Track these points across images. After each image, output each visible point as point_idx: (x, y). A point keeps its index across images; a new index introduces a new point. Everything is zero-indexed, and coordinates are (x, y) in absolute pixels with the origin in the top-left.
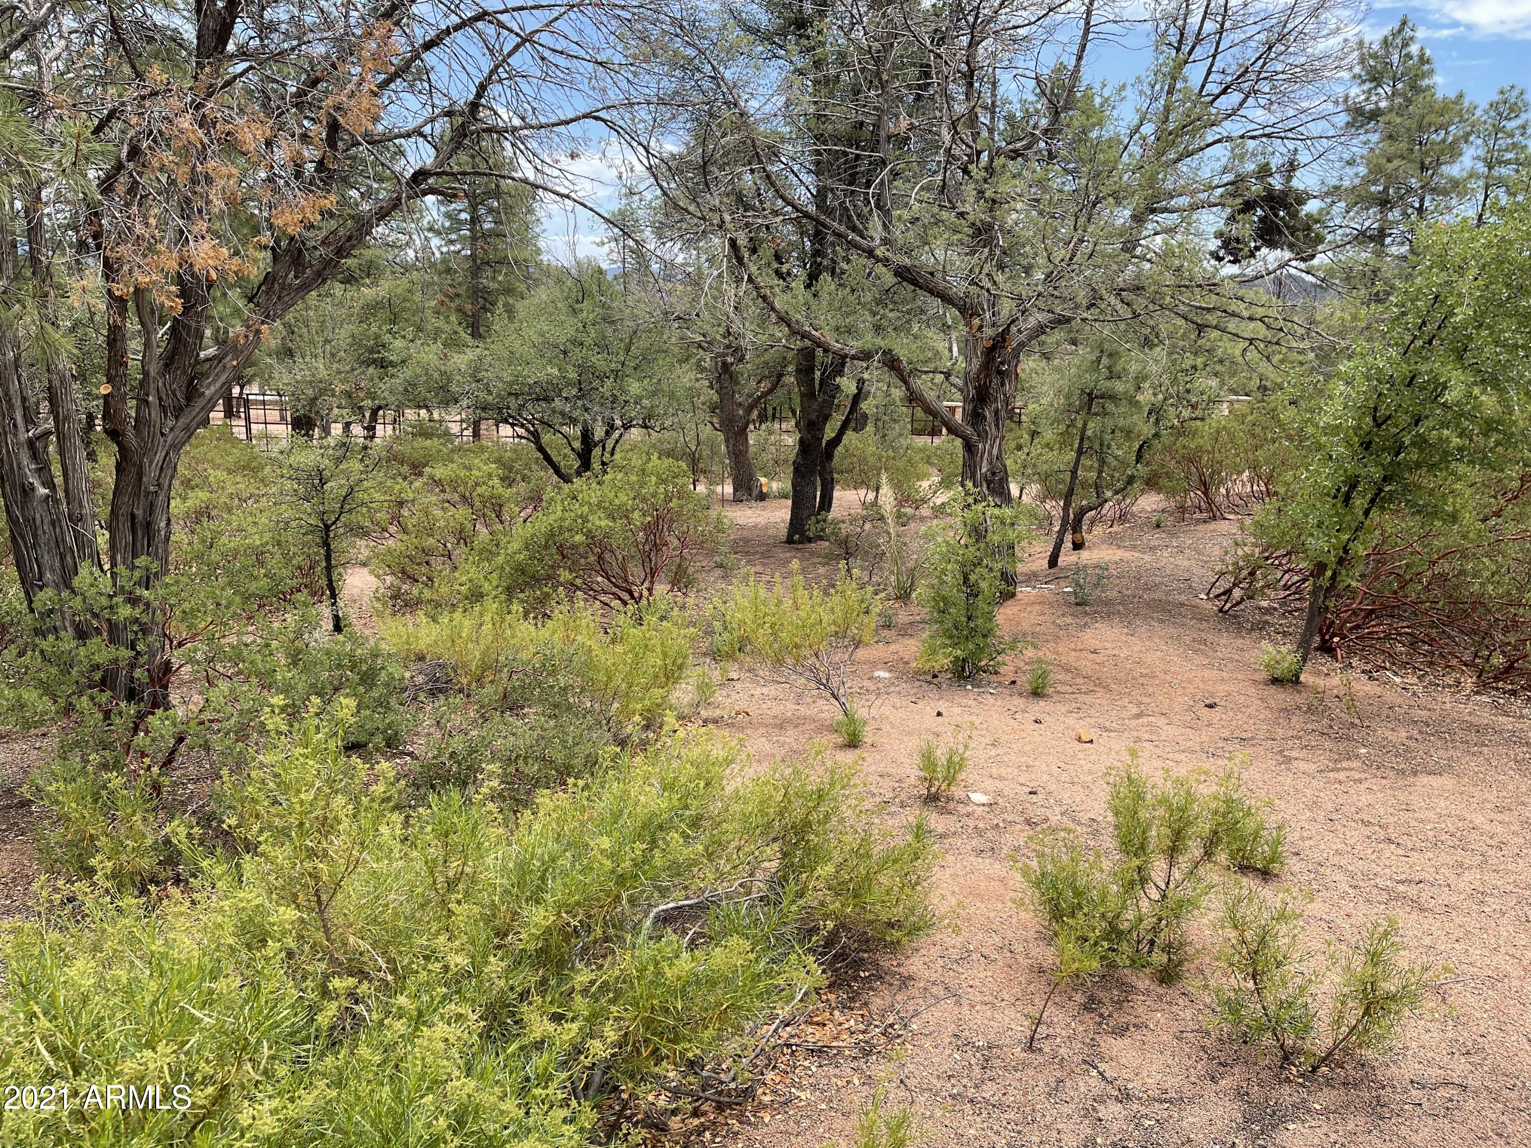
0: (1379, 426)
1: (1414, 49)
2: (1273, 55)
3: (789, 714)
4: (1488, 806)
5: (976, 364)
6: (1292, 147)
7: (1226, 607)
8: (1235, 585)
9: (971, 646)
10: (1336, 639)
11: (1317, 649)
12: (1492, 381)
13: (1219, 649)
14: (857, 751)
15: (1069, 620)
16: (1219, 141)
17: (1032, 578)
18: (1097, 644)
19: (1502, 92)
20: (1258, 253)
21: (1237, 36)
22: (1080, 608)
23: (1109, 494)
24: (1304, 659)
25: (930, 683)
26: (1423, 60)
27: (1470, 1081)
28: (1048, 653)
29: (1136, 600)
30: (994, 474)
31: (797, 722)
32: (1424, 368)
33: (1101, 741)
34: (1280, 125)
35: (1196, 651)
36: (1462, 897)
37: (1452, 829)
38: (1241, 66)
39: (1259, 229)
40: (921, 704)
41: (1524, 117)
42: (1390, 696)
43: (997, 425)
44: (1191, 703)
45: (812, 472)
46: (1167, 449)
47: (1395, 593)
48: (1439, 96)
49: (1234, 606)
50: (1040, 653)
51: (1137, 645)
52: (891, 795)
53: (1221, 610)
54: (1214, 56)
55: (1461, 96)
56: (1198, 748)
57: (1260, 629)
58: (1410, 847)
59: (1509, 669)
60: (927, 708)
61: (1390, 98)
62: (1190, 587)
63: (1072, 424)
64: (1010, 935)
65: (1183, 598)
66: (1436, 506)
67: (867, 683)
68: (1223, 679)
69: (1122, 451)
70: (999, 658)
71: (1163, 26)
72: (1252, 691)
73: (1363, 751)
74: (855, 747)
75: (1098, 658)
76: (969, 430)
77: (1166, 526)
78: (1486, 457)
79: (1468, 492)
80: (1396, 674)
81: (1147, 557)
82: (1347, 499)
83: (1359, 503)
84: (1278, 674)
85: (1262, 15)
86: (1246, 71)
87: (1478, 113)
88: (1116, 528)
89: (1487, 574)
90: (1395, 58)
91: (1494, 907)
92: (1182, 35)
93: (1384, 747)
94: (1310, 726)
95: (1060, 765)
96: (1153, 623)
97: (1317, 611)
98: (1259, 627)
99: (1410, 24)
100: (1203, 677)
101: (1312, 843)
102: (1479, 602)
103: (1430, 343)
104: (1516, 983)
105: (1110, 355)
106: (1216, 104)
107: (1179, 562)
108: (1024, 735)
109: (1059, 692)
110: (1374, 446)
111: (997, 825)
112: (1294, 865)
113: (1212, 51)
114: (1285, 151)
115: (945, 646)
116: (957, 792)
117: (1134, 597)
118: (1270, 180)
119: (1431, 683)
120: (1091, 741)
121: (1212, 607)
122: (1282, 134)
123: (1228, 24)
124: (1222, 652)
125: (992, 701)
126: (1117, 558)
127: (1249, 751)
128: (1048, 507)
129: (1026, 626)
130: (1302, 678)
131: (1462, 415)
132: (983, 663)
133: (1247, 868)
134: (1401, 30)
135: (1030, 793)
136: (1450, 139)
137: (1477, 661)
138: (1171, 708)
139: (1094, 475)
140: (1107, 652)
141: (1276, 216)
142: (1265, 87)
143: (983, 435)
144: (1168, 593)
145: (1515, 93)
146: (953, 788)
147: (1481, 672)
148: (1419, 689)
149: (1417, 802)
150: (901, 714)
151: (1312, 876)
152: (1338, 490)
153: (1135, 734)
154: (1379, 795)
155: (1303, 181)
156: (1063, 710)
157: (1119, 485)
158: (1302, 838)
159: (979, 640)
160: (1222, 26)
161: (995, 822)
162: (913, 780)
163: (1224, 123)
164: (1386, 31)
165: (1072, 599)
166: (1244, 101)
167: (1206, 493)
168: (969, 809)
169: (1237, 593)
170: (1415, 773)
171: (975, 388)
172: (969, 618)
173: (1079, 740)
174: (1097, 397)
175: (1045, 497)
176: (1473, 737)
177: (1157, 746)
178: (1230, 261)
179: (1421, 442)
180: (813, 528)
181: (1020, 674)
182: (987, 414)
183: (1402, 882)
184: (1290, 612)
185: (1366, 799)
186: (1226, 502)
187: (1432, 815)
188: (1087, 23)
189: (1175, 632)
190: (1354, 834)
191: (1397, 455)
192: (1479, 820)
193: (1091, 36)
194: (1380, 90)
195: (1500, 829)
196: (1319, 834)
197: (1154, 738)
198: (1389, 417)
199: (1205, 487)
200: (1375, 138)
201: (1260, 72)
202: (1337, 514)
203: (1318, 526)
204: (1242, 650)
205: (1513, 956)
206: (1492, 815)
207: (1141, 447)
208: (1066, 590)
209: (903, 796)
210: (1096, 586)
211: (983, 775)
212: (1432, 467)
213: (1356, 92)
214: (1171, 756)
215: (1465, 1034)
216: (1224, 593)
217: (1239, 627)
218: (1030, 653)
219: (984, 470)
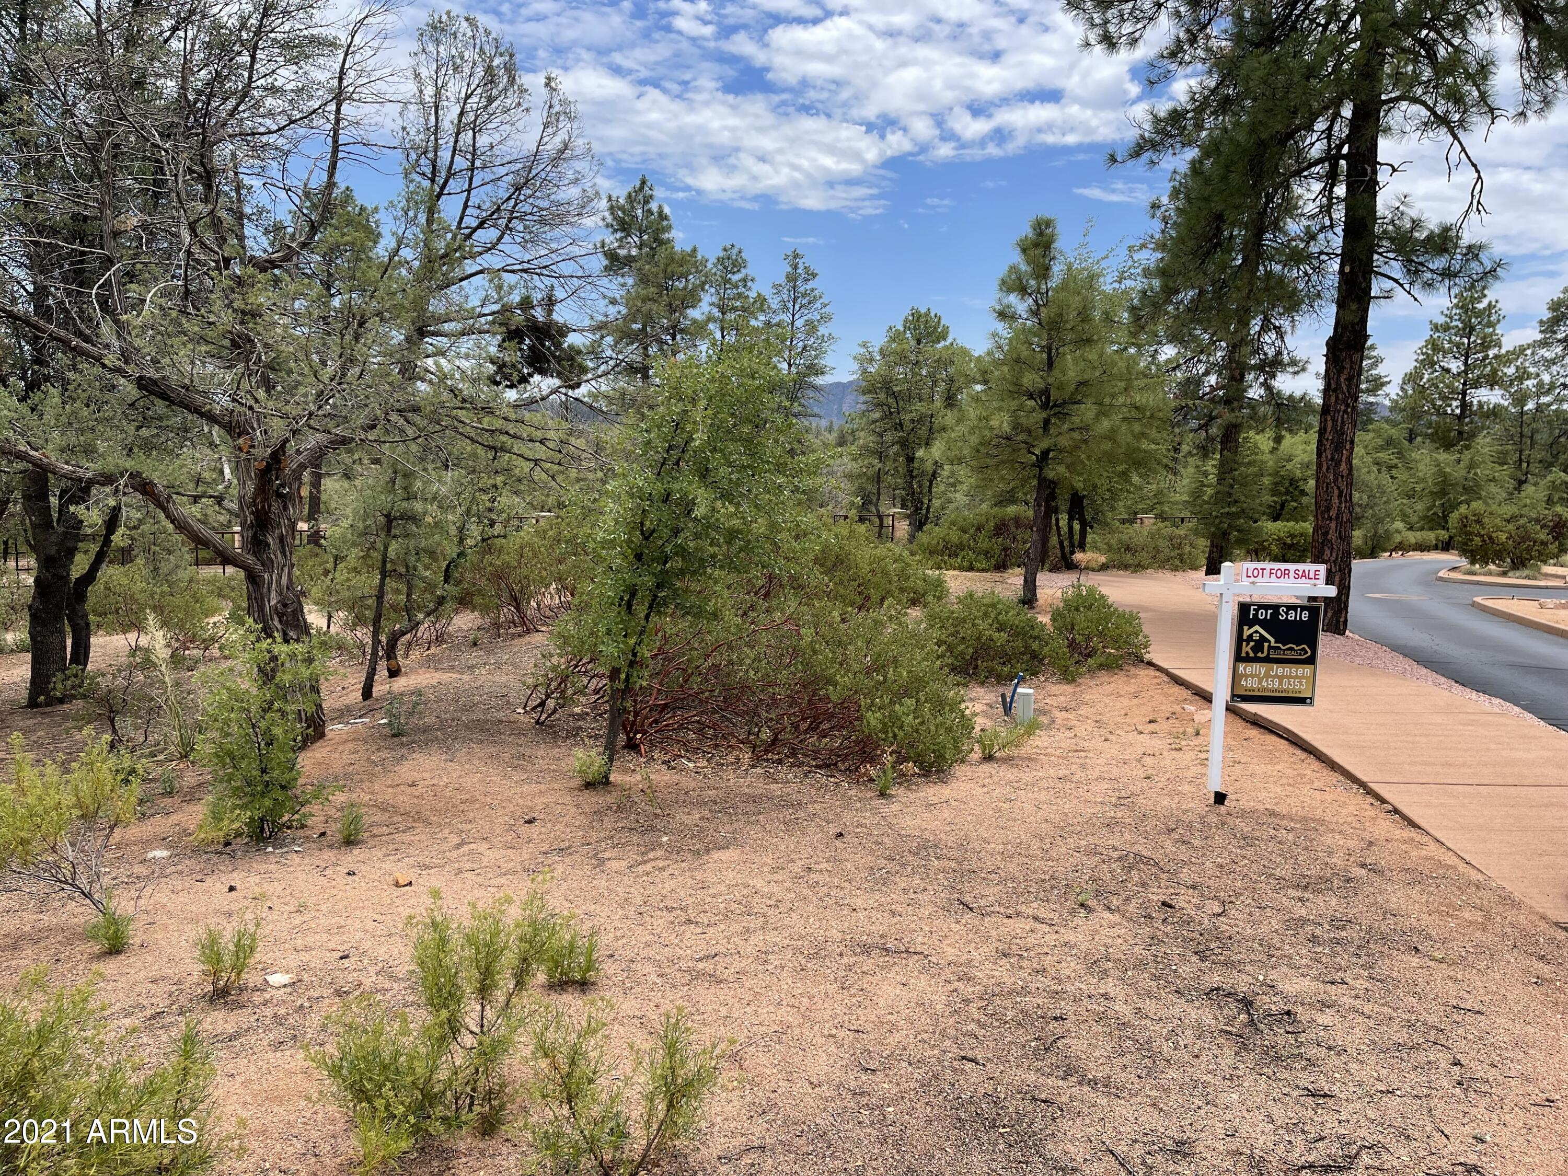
0: (647, 538)
1: (654, 206)
2: (522, 198)
3: (26, 929)
4: (767, 869)
5: (250, 487)
6: (549, 284)
7: (543, 718)
8: (548, 696)
9: (268, 802)
10: (639, 736)
11: (624, 747)
12: (726, 496)
13: (536, 761)
14: (122, 957)
15: (385, 754)
16: (481, 272)
17: (344, 714)
18: (414, 776)
19: (725, 250)
20: (531, 380)
21: (487, 175)
22: (396, 739)
23: (421, 616)
24: (611, 760)
25: (221, 853)
26: (662, 216)
27: (768, 1140)
28: (362, 794)
29: (454, 723)
30: (285, 605)
31: (35, 937)
32: (676, 486)
33: (420, 881)
34: (535, 262)
35: (514, 768)
36: (750, 960)
37: (739, 897)
38: (494, 203)
39: (528, 357)
40: (209, 881)
41: (744, 271)
42: (687, 782)
43: (284, 553)
44: (512, 822)
45: (58, 619)
46: (476, 568)
47: (682, 686)
48: (678, 248)
49: (550, 716)
50: (354, 796)
51: (455, 770)
52: (167, 1002)
53: (537, 722)
54: (469, 191)
55: (694, 250)
56: (519, 868)
57: (574, 736)
58: (706, 922)
59: (775, 740)
60: (216, 885)
61: (640, 247)
62: (508, 702)
63: (373, 547)
64: (314, 1134)
65: (501, 715)
66: (699, 607)
67: (139, 869)
68: (541, 792)
69: (429, 573)
70: (303, 810)
71: (413, 156)
72: (568, 799)
73: (665, 839)
74: (118, 952)
75: (417, 791)
76: (250, 560)
77: (483, 643)
78: (732, 562)
79: (726, 593)
80: (690, 760)
81: (465, 677)
82: (629, 605)
83: (641, 610)
84: (590, 778)
85: (508, 158)
86: (498, 209)
87: (709, 265)
88: (433, 651)
89: (748, 661)
90: (639, 212)
91: (775, 963)
92: (434, 167)
93: (682, 832)
94: (620, 825)
95: (375, 917)
96: (472, 745)
97: (617, 714)
98: (574, 734)
99: (649, 184)
100: (522, 793)
101: (624, 941)
102: (745, 687)
103: (677, 464)
104: (797, 1031)
105: (405, 476)
106: (475, 236)
107: (497, 679)
108: (334, 892)
109: (375, 836)
110: (644, 556)
111: (301, 1006)
112: (609, 967)
113: (466, 187)
114: (543, 286)
115: (235, 807)
116: (251, 978)
117: (453, 720)
118: (533, 312)
119: (718, 764)
120: (410, 884)
121: (528, 720)
122: (538, 271)
123: (478, 163)
124: (540, 764)
125: (298, 860)
126: (435, 682)
127: (568, 860)
128: (359, 635)
129: (337, 768)
130: (612, 778)
131: (708, 527)
132: (285, 819)
133: (566, 983)
134: (641, 188)
135: (341, 958)
136: (690, 286)
137: (751, 737)
138: (492, 831)
139: (403, 597)
140: (426, 783)
141: (543, 346)
142: (518, 225)
143: (268, 565)
144: (486, 712)
145: (735, 251)
146: (244, 976)
147: (754, 747)
148: (708, 771)
149: (711, 878)
150: (184, 898)
151: (626, 974)
152: (622, 599)
153: (456, 865)
154: (680, 879)
155: (561, 315)
156: (380, 855)
157: (431, 606)
158: (616, 939)
159: (279, 795)
160: (473, 163)
161: (299, 1003)
162: (195, 978)
163: (485, 256)
164: (630, 188)
165: (387, 731)
166: (501, 237)
167: (518, 608)
168: (267, 996)
169: (551, 703)
170: (708, 851)
171: (252, 513)
172: (264, 771)
173: (397, 885)
174: (395, 518)
175: (355, 625)
176: (751, 808)
177: (479, 874)
178: (507, 386)
179: (682, 551)
180: (59, 686)
181: (331, 823)
182: (270, 540)
183: (701, 959)
184: (601, 715)
185: (670, 884)
186: (538, 615)
187: (722, 888)
188: (335, 141)
189: (493, 750)
190: (660, 922)
191: (665, 564)
192: (759, 883)
193: (341, 155)
194: (630, 239)
195: (776, 889)
196: (630, 930)
197: (475, 866)
198: (654, 531)
199: (516, 601)
200: (630, 281)
201: (512, 212)
202: (622, 621)
203: (608, 634)
204: (558, 759)
205: (793, 1006)
206: (770, 877)
207: (448, 566)
208: (381, 722)
209: (183, 1000)
210: (411, 714)
211: (285, 950)
212: (694, 573)
213: (611, 240)
214: (492, 882)
215: (760, 1094)
216: (539, 705)
217: (555, 735)
218: (341, 798)
219: (273, 602)
